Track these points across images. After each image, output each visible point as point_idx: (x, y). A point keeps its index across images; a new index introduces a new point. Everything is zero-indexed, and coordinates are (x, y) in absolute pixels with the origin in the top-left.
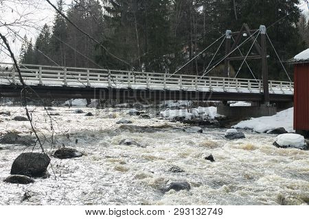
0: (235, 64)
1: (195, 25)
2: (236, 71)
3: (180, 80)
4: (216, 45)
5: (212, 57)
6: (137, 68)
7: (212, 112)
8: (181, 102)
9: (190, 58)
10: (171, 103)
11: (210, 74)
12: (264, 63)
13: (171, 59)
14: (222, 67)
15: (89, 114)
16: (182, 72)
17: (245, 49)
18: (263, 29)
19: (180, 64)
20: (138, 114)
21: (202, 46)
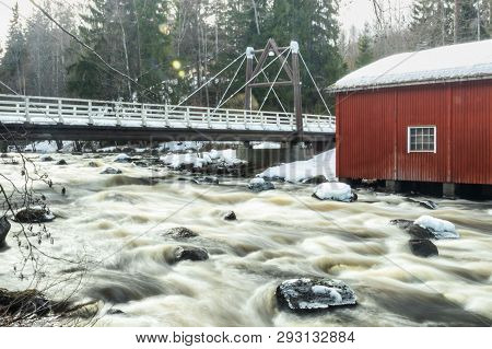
0: (259, 93)
1: (205, 41)
2: (260, 102)
3: (187, 114)
4: (233, 68)
5: (227, 84)
6: (127, 98)
7: (229, 156)
8: (189, 144)
9: (199, 85)
10: (175, 145)
11: (226, 106)
12: (296, 92)
13: (173, 86)
14: (242, 96)
15: (62, 162)
16: (188, 103)
17: (271, 73)
18: (294, 47)
19: (185, 93)
20: (129, 160)
21: (213, 69)
